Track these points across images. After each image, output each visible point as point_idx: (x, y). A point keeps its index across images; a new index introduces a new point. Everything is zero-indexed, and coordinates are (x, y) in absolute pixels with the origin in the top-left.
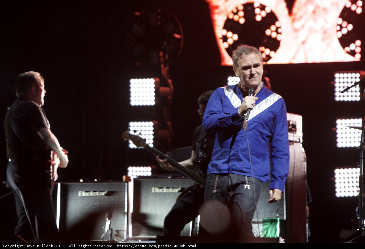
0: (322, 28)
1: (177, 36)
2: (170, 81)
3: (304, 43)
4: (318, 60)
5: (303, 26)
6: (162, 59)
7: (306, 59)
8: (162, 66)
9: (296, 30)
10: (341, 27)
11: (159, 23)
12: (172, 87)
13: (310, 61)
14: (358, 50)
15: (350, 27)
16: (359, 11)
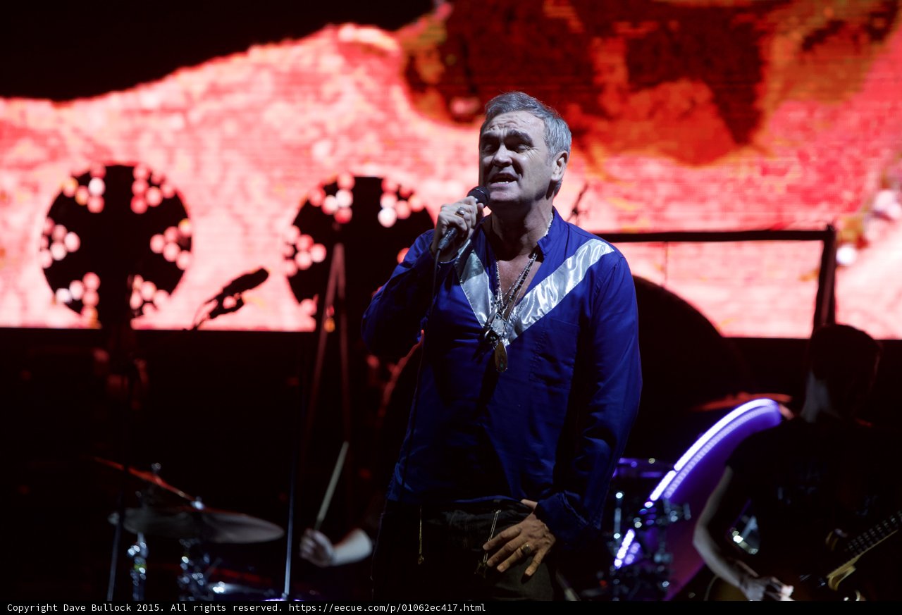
10: (51, 240)
14: (91, 298)
15: (72, 242)
16: (96, 205)
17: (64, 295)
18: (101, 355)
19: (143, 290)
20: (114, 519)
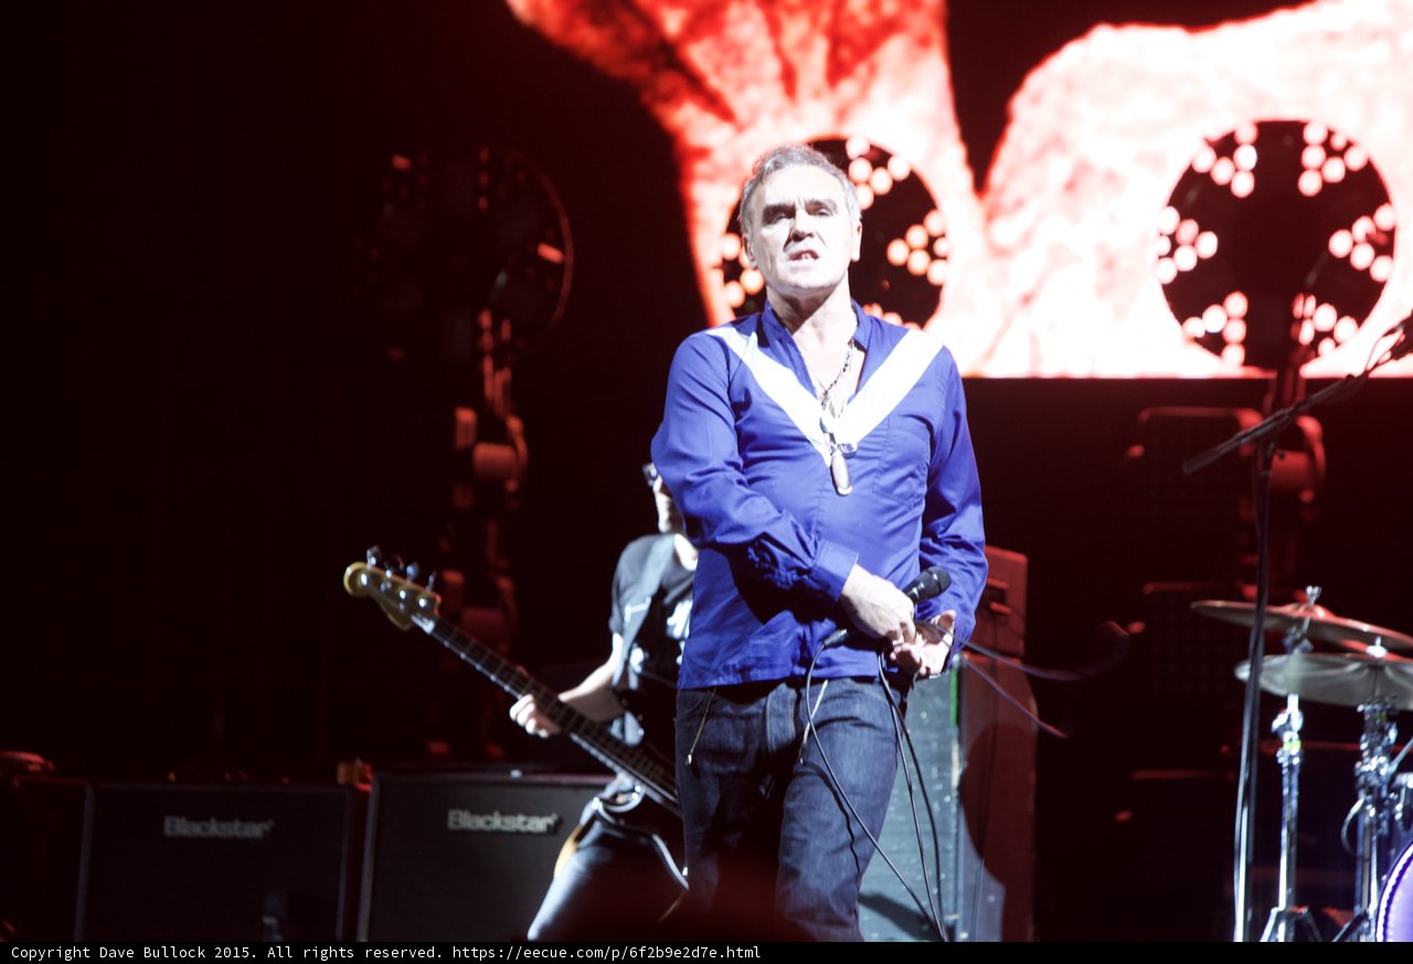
0: (1101, 248)
1: (551, 253)
2: (515, 424)
3: (1027, 299)
4: (1079, 369)
5: (1026, 238)
6: (487, 340)
7: (1036, 359)
8: (488, 365)
9: (1000, 252)
10: (1175, 244)
11: (483, 203)
12: (521, 445)
13: (1049, 369)
14: (1237, 331)
15: (1209, 244)
16: (1243, 186)
17: (1196, 326)
18: (1251, 420)
19: (1317, 316)
20: (1244, 673)
